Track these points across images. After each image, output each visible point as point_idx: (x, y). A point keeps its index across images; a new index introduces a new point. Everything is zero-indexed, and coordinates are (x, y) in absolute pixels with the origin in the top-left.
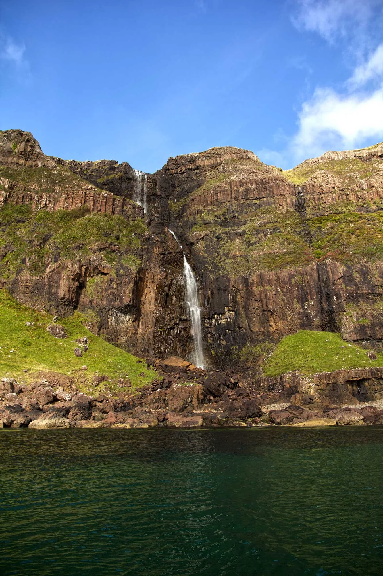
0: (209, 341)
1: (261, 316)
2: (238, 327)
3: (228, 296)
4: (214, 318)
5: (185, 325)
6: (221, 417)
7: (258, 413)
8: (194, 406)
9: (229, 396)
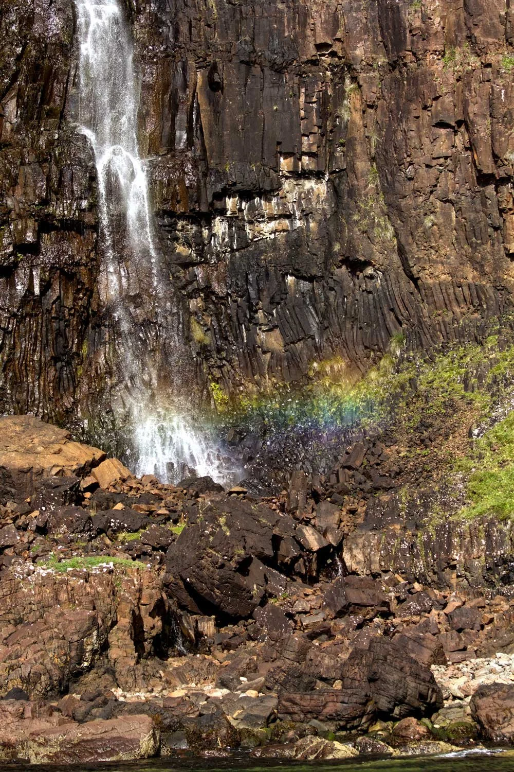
0: (198, 333)
1: (464, 202)
2: (346, 261)
3: (296, 96)
4: (223, 212)
5: (73, 248)
6: (247, 718)
7: (422, 697)
8: (119, 668)
9: (290, 616)
